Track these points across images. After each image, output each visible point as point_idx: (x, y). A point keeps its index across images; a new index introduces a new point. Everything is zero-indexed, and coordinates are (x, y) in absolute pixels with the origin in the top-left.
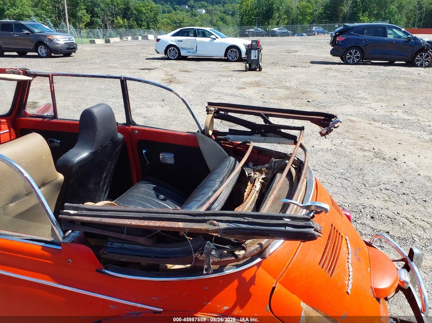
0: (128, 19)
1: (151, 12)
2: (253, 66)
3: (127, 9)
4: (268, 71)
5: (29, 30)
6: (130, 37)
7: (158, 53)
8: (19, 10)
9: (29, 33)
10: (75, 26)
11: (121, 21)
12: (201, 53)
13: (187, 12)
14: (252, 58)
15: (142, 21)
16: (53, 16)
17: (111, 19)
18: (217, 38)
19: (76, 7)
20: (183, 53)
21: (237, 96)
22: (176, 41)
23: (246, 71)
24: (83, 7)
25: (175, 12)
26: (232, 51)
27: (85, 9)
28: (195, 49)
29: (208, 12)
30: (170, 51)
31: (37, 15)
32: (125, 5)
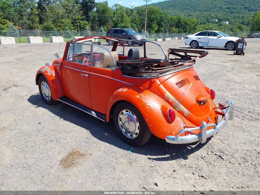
0: (179, 28)
1: (193, 24)
2: (239, 52)
3: (179, 22)
4: (248, 55)
5: (126, 33)
6: (177, 38)
7: (186, 44)
8: (124, 24)
9: (125, 35)
10: (149, 32)
11: (174, 29)
12: (211, 44)
13: (216, 23)
14: (239, 48)
15: (186, 29)
16: (140, 27)
17: (169, 28)
18: (221, 36)
19: (151, 22)
20: (200, 45)
21: (219, 65)
22: (197, 38)
23: (234, 55)
24: (155, 22)
25: (208, 24)
26: (229, 44)
27: (156, 23)
28: (207, 43)
29: (230, 23)
30: (193, 44)
31: (132, 27)
32: (178, 20)
